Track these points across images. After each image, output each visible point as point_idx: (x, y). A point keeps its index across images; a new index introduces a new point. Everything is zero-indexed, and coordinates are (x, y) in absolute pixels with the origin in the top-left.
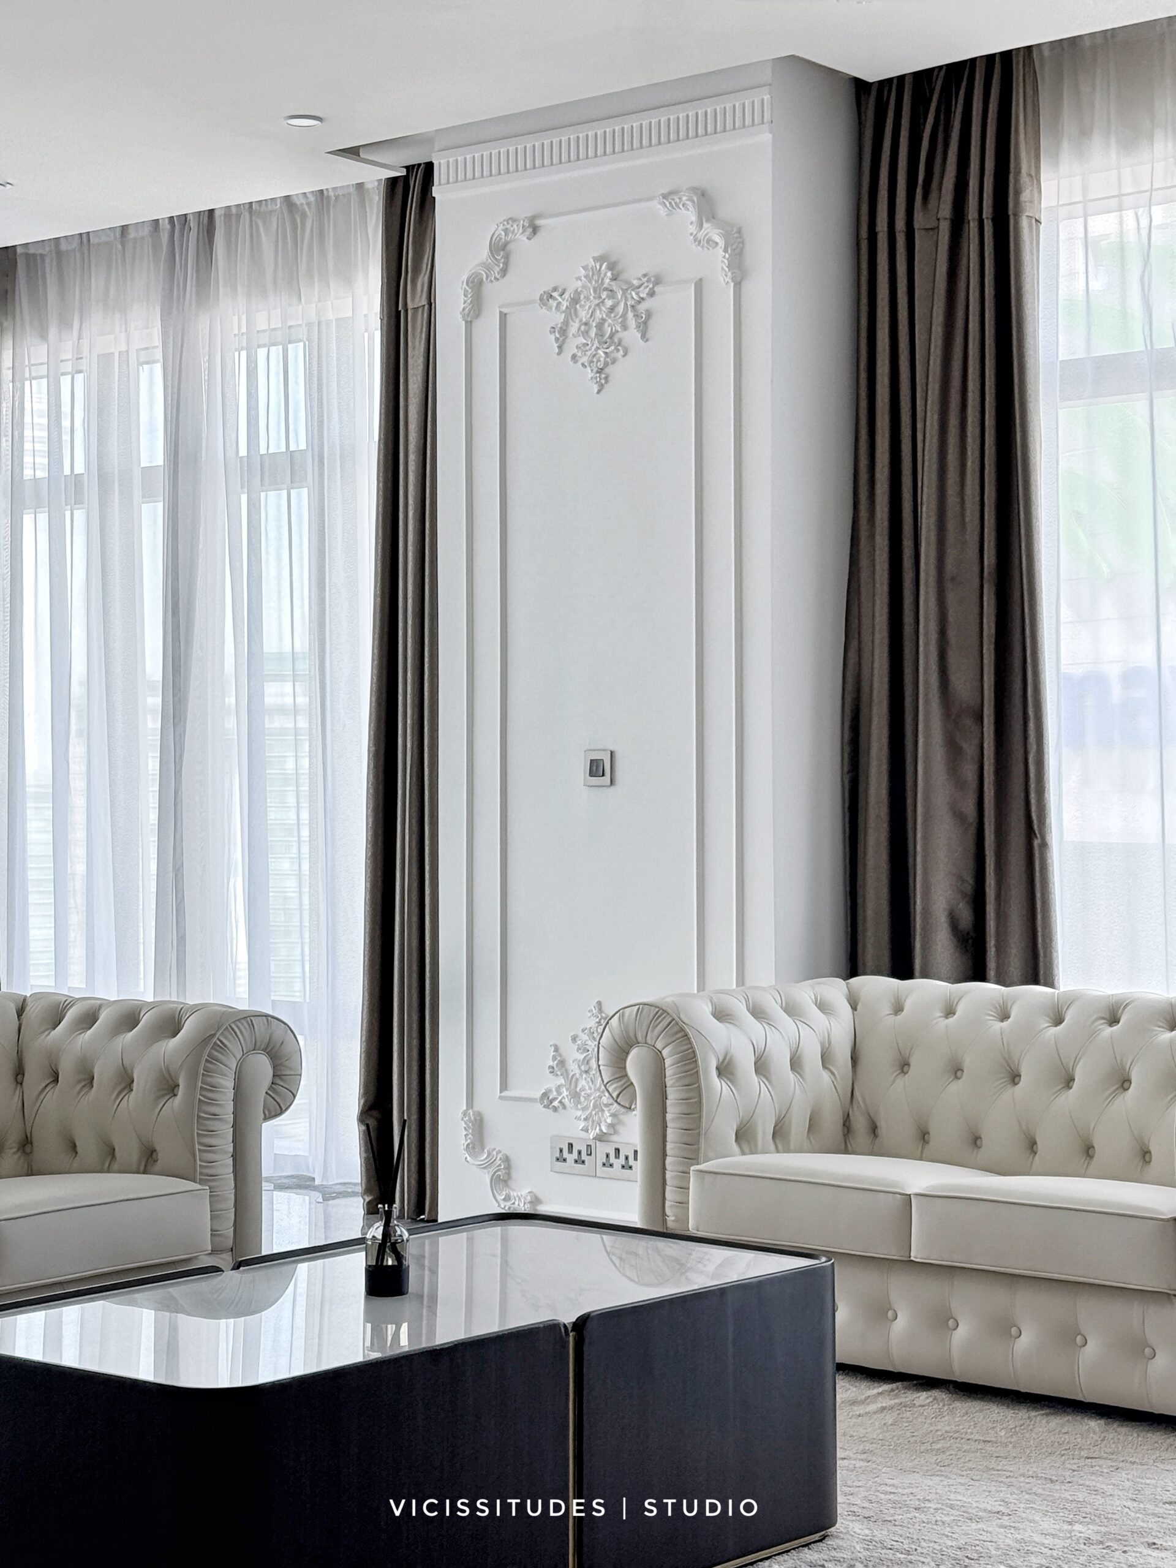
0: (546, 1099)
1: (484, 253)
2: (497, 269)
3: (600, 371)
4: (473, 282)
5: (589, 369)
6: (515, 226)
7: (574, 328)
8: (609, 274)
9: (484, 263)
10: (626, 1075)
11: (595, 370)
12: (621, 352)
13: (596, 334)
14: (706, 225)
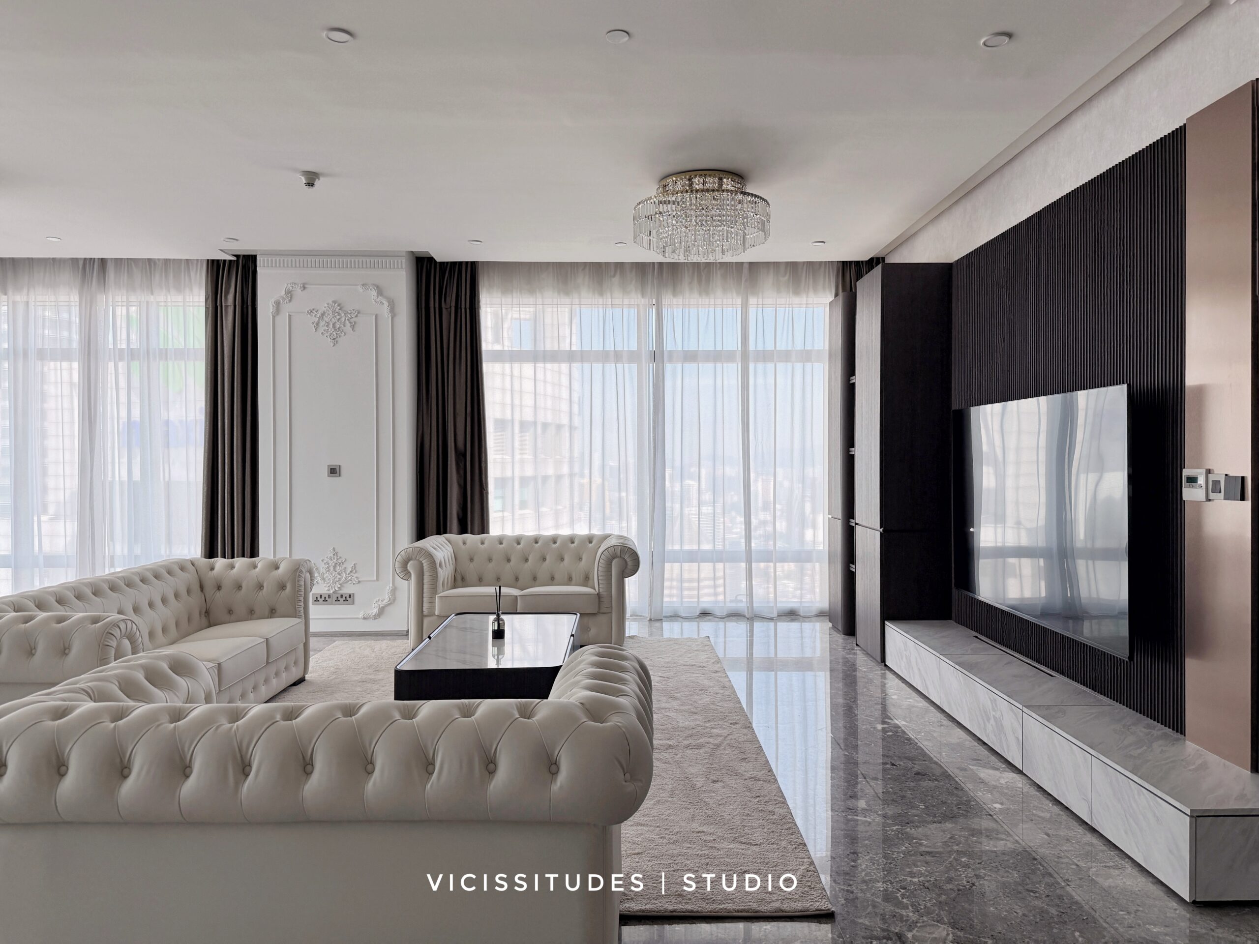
1: (283, 293)
2: (287, 299)
4: (276, 303)
5: (328, 338)
6: (296, 286)
7: (322, 323)
9: (281, 297)
10: (407, 570)
11: (332, 339)
12: (343, 334)
13: (332, 327)
14: (380, 297)
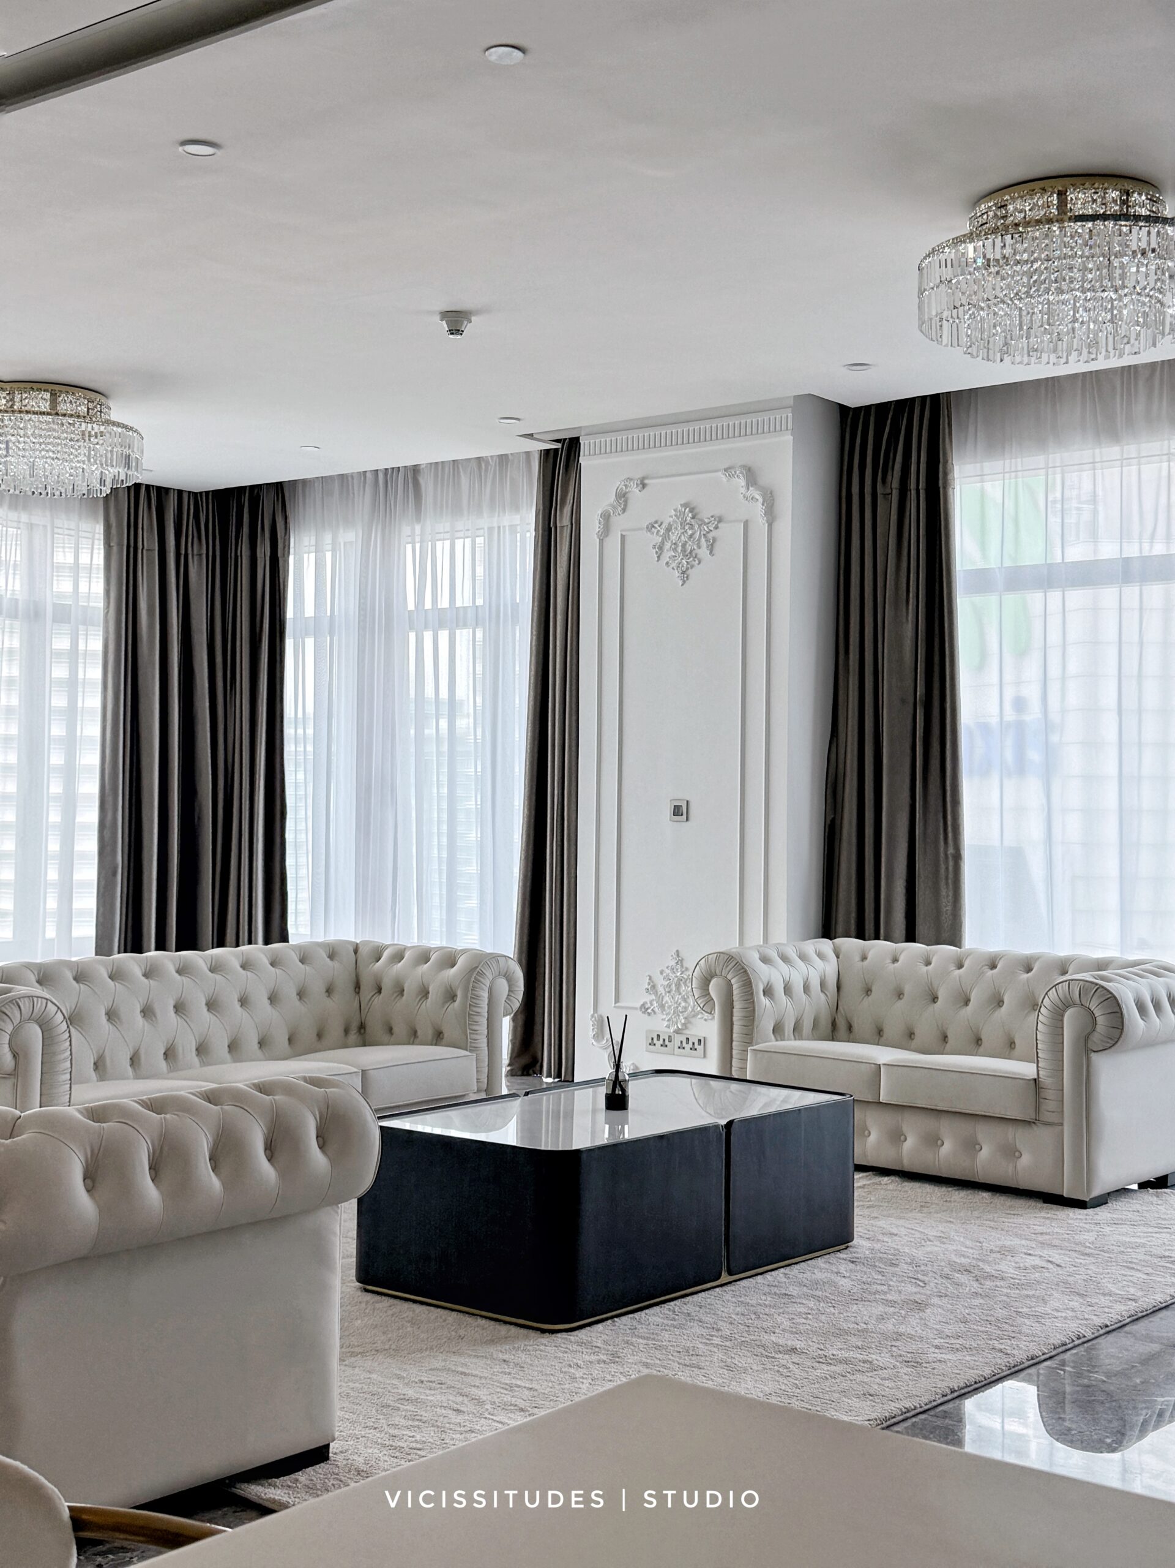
0: (644, 1008)
1: (612, 498)
3: (683, 573)
4: (604, 515)
6: (632, 483)
7: (668, 545)
8: (690, 515)
10: (709, 994)
11: (680, 572)
12: (697, 562)
14: (751, 488)
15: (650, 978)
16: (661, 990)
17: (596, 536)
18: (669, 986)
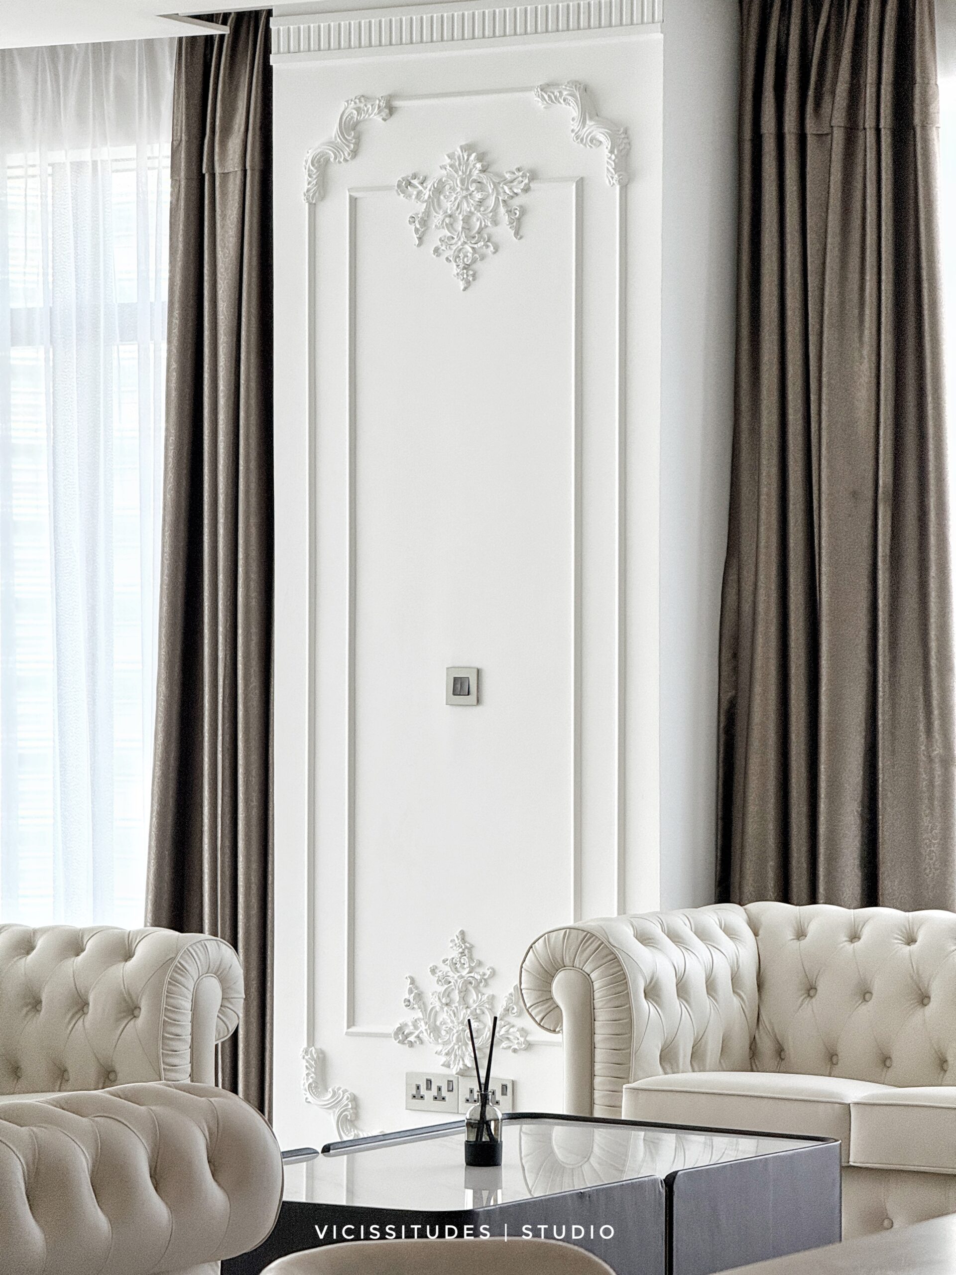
0: (402, 1035)
2: (347, 151)
3: (467, 267)
4: (319, 161)
5: (454, 264)
6: (369, 106)
7: (437, 218)
8: (479, 166)
9: (331, 142)
10: (551, 998)
11: (462, 266)
12: (492, 248)
13: (463, 228)
15: (413, 981)
16: (432, 1001)
17: (303, 197)
18: (448, 994)
